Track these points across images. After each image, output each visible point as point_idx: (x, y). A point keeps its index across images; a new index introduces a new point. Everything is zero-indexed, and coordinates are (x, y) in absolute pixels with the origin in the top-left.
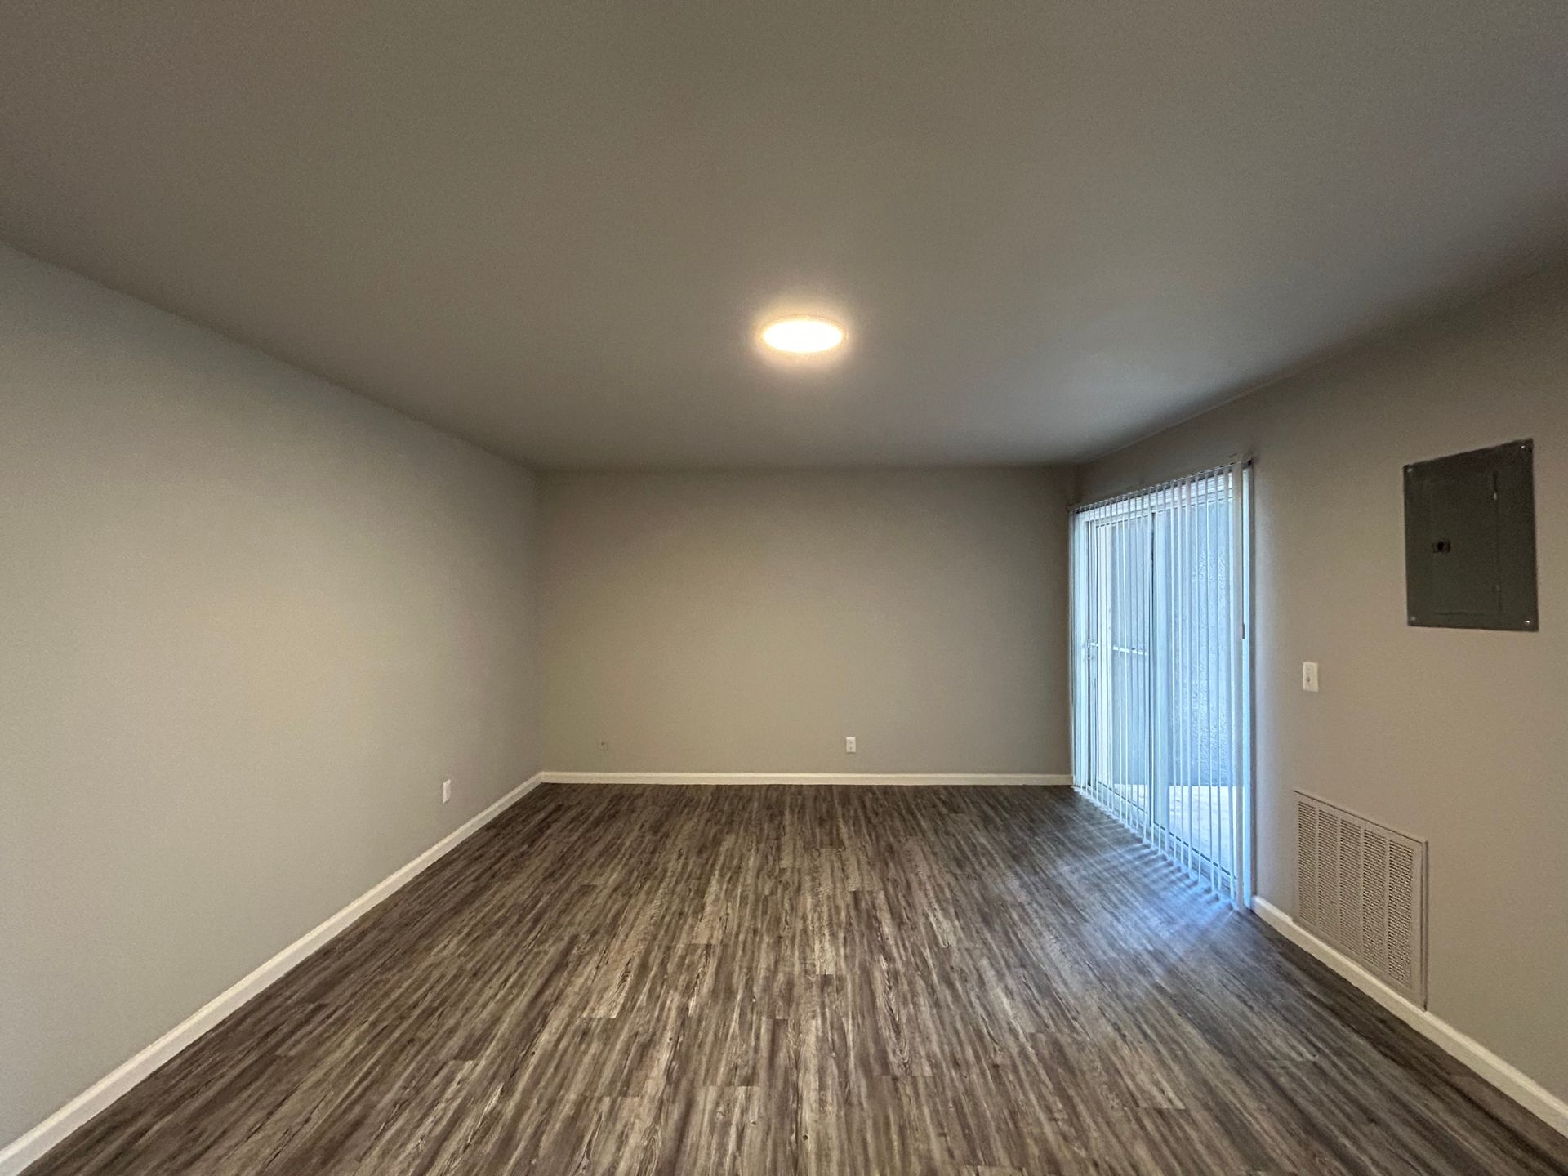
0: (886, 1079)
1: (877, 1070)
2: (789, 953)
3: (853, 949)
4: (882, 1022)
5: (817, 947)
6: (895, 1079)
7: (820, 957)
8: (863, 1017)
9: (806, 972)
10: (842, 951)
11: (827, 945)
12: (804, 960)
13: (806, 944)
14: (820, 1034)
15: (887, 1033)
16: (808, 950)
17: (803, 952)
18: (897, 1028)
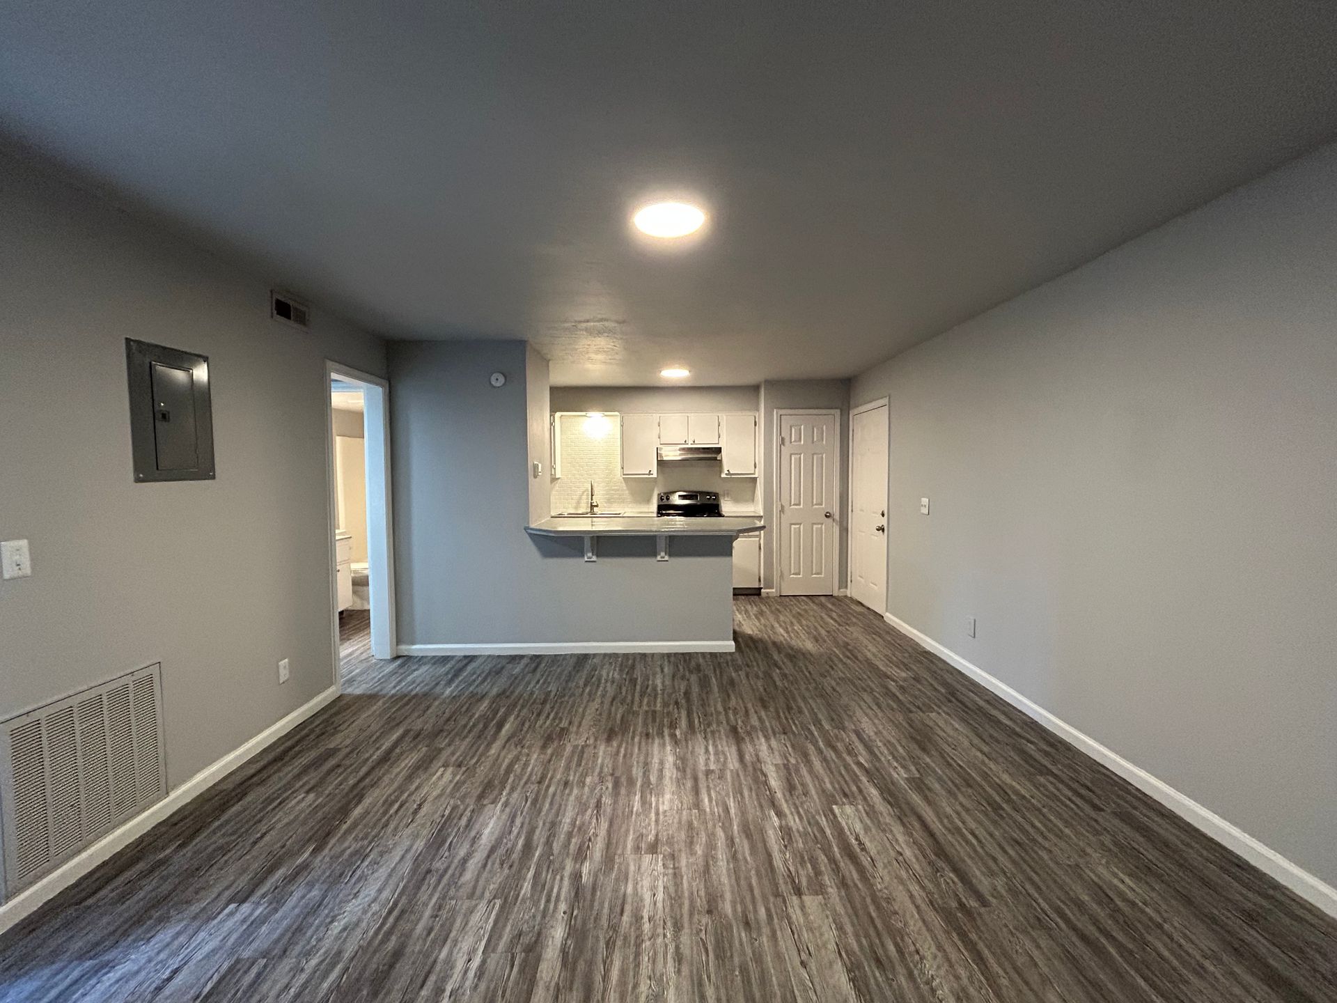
0: (618, 774)
1: (623, 780)
2: (694, 884)
3: (616, 891)
4: (609, 810)
5: (660, 896)
6: (612, 775)
7: (656, 879)
8: (623, 813)
9: (673, 857)
10: (630, 890)
11: (647, 897)
12: (677, 875)
13: (675, 899)
14: (661, 799)
15: (607, 800)
16: (672, 890)
17: (678, 885)
18: (598, 805)
